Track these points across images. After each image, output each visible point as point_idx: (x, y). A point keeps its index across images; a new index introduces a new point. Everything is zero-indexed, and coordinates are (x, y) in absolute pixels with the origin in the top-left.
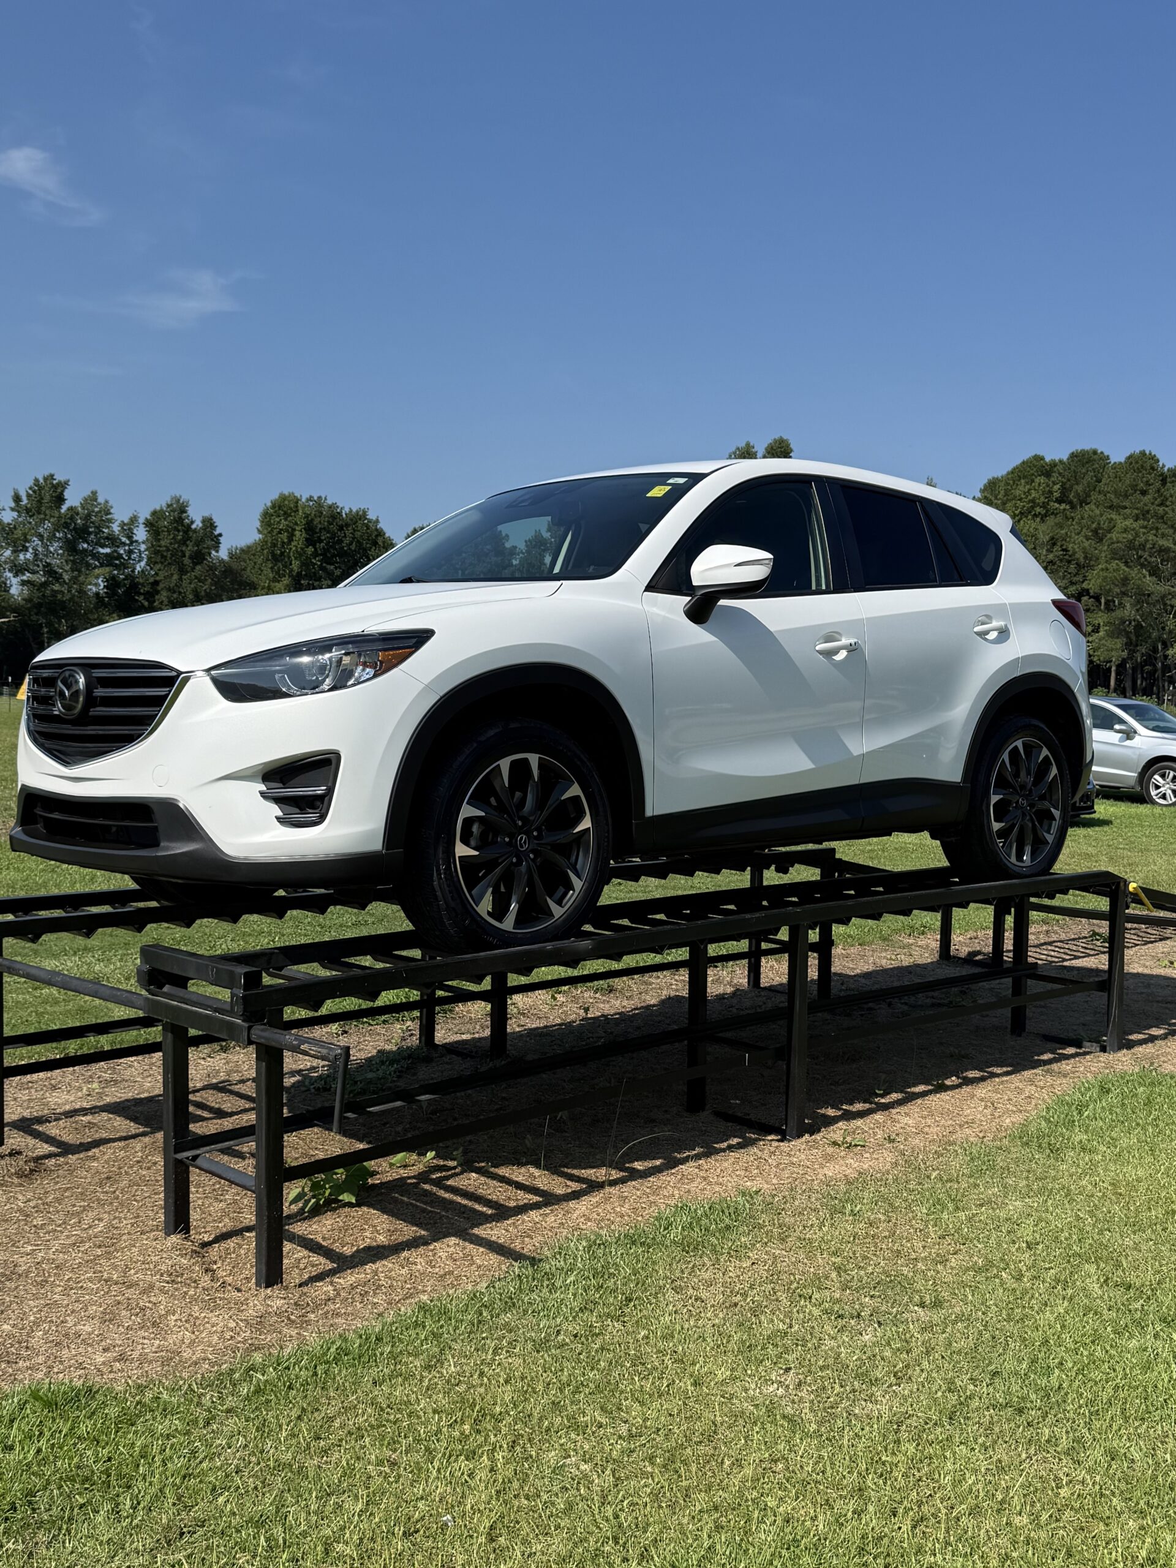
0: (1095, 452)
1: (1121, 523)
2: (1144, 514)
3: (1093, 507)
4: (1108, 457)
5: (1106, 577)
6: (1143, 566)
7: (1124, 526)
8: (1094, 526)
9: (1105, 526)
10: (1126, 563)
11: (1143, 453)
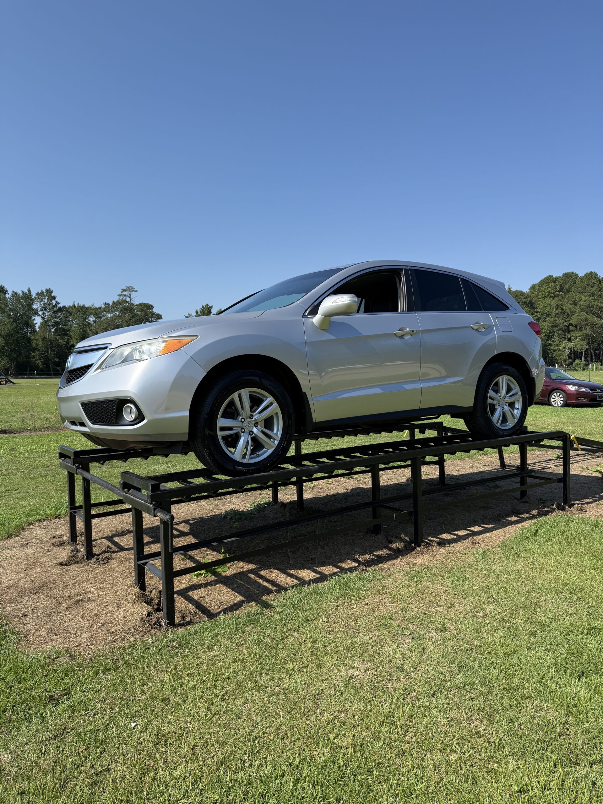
0: (573, 273)
1: (584, 298)
2: (593, 295)
3: (573, 293)
4: (578, 275)
5: (579, 319)
6: (593, 314)
7: (585, 299)
8: (573, 300)
9: (578, 300)
10: (586, 313)
11: (591, 272)
